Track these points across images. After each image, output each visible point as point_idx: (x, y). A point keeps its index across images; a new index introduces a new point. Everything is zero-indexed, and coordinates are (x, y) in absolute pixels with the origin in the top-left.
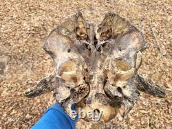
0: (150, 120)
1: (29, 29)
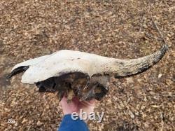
0: (163, 114)
1: (30, 38)
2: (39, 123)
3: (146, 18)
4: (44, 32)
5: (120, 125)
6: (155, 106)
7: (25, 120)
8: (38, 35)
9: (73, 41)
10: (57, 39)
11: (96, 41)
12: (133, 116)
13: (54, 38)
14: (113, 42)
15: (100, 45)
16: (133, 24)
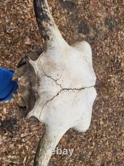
4: (122, 71)
5: (18, 122)
6: (25, 159)
8: (120, 64)
9: (107, 97)
10: (112, 82)
11: (101, 119)
12: (22, 135)
13: (114, 79)
14: (96, 136)
15: (96, 122)
16: (110, 162)
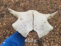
2: (12, 33)
3: (56, 5)
4: (19, 1)
5: (39, 39)
7: (7, 31)
8: (16, 2)
9: (29, 7)
11: (37, 9)
12: (43, 37)
13: (22, 4)
14: (43, 11)
16: (51, 6)
